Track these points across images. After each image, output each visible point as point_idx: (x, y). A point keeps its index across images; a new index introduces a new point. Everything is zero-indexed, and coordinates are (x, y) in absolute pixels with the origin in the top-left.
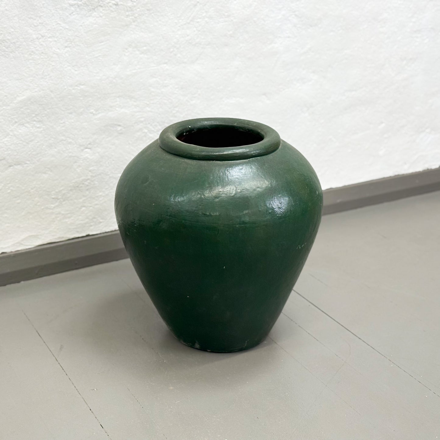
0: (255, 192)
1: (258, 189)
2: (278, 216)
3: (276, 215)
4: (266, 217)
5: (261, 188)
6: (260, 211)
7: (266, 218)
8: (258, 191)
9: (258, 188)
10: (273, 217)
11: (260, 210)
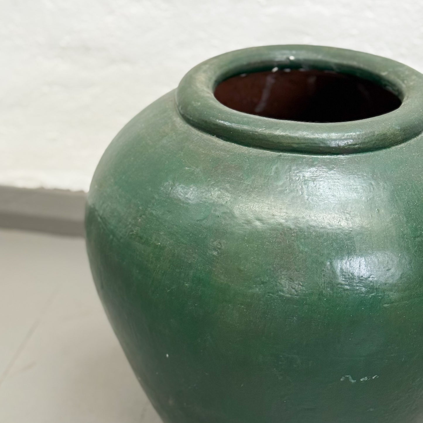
0: (246, 227)
1: (258, 223)
2: (280, 296)
3: (278, 292)
4: (250, 288)
5: (264, 224)
6: (240, 271)
7: (250, 291)
8: (256, 226)
9: (259, 220)
10: (269, 293)
11: (242, 268)
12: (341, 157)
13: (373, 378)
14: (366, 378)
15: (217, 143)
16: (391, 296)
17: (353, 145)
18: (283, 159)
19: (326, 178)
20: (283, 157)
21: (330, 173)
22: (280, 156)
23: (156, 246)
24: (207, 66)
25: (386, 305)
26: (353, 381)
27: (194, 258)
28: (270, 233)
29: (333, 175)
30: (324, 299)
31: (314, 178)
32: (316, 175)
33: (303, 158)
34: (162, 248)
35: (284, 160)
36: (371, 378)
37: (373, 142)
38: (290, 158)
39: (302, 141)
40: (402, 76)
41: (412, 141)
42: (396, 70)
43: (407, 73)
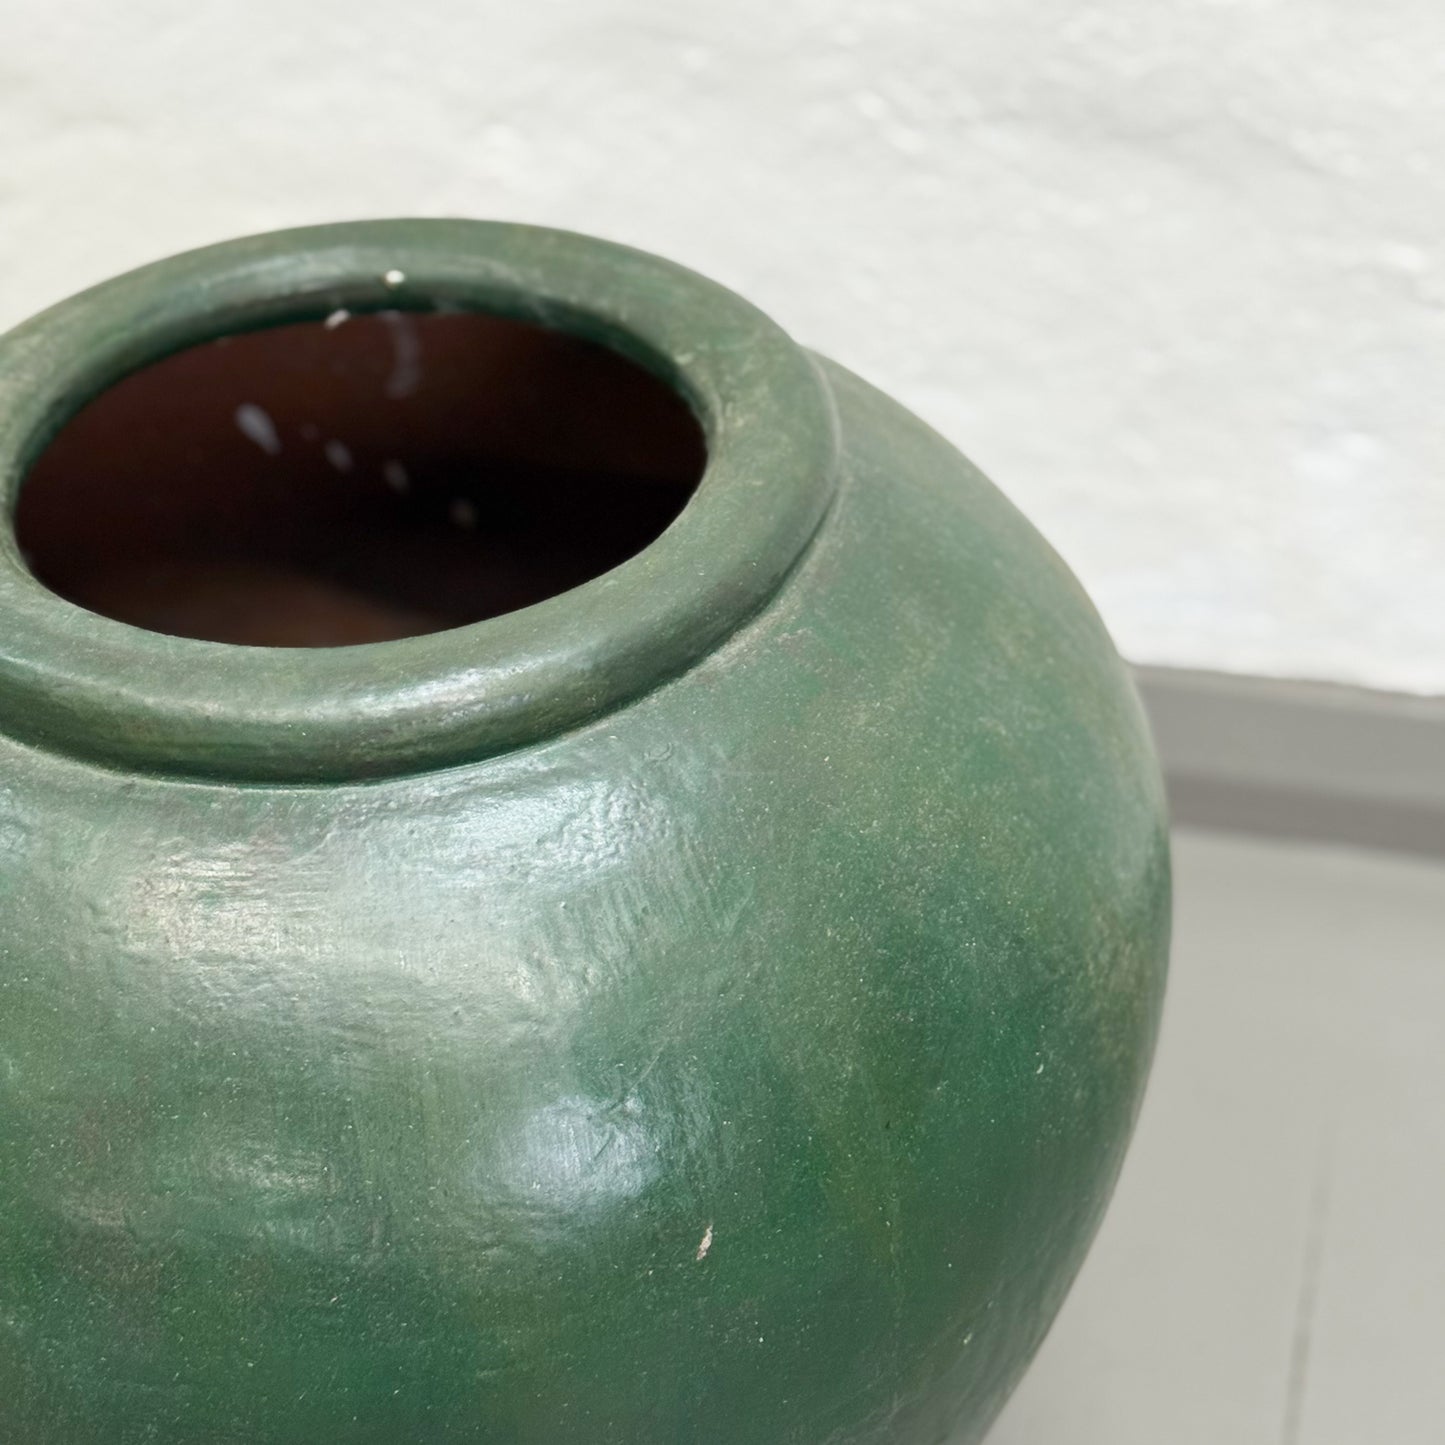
12: (351, 793)
16: (505, 1342)
17: (397, 748)
18: (136, 802)
19: (281, 887)
20: (138, 795)
21: (298, 861)
22: (130, 787)
24: (35, 340)
28: (51, 1111)
29: (310, 869)
30: (246, 1365)
31: (237, 883)
32: (244, 874)
33: (210, 798)
35: (141, 807)
37: (478, 731)
38: (162, 796)
40: (728, 379)
41: (654, 701)
42: (720, 348)
43: (747, 367)
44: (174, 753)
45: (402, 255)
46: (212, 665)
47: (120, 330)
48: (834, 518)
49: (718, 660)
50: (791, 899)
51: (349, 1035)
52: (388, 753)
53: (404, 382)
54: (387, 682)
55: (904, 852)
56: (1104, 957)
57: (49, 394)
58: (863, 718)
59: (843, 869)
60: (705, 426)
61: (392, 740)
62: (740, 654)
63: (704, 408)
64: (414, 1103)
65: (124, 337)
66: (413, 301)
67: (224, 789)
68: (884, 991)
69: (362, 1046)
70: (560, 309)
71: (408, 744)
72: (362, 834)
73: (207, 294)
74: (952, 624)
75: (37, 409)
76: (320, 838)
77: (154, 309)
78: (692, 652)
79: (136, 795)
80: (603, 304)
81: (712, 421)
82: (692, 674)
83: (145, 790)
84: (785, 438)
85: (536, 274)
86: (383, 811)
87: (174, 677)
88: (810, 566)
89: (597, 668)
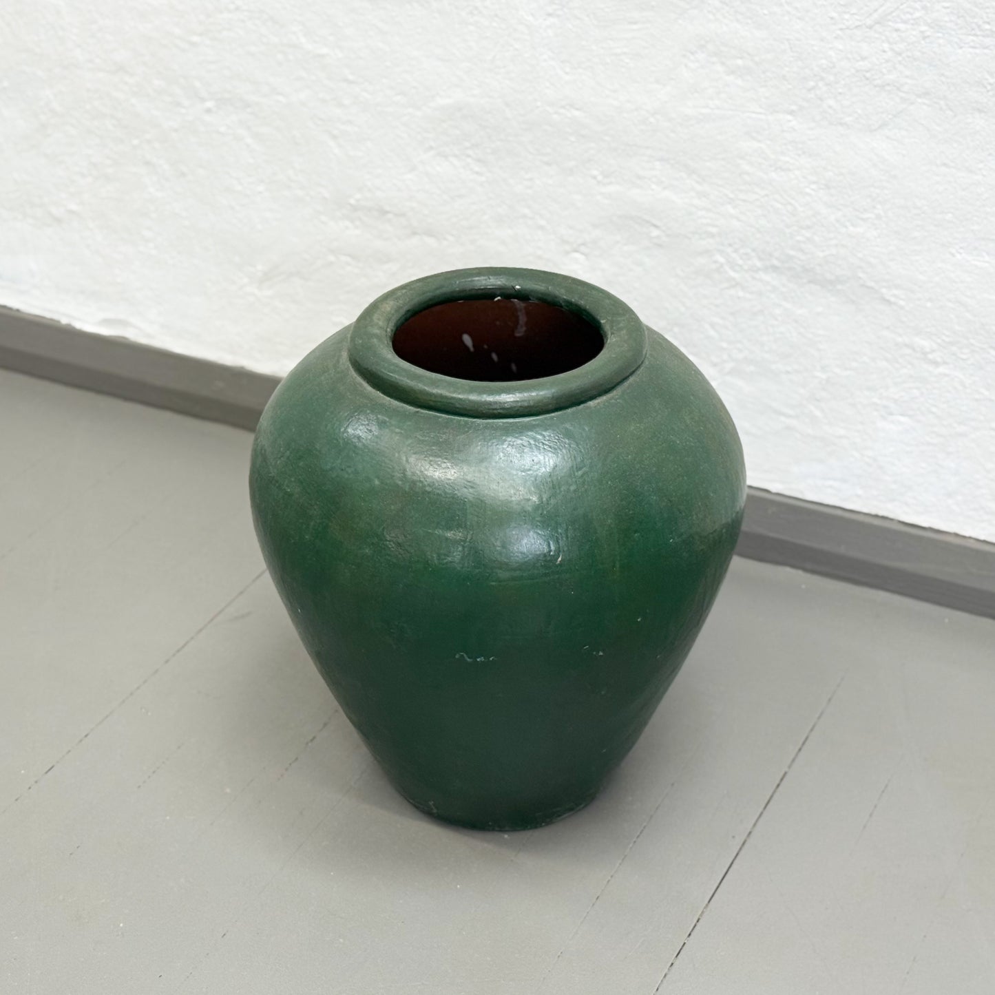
0: (366, 484)
4: (361, 548)
5: (383, 484)
6: (353, 529)
8: (374, 485)
11: (355, 526)
12: (478, 421)
13: (491, 659)
14: (483, 659)
15: (365, 389)
16: (500, 575)
21: (461, 437)
22: (418, 412)
23: (286, 493)
24: (404, 291)
25: (494, 583)
26: (469, 660)
27: (315, 510)
28: (386, 493)
34: (290, 495)
36: (488, 659)
39: (440, 400)
40: (614, 328)
41: (569, 411)
42: (614, 319)
43: (621, 325)
44: (432, 403)
45: (521, 281)
46: (446, 382)
47: (430, 293)
48: (638, 372)
49: (591, 403)
50: (599, 471)
51: (468, 484)
52: (491, 411)
53: (520, 332)
54: (491, 392)
55: (637, 466)
56: (700, 516)
57: (406, 308)
58: (632, 428)
59: (617, 466)
60: (605, 341)
61: (491, 407)
62: (599, 403)
63: (606, 336)
64: (483, 505)
65: (430, 295)
66: (523, 296)
67: (443, 415)
68: (624, 503)
69: (472, 487)
70: (569, 303)
71: (496, 409)
72: (480, 432)
73: (457, 285)
74: (670, 410)
75: (403, 311)
76: (468, 432)
77: (441, 287)
78: (583, 399)
79: (419, 414)
80: (582, 303)
81: (607, 340)
82: (582, 406)
83: (422, 413)
84: (626, 345)
85: (563, 291)
86: (486, 427)
87: (434, 383)
88: (626, 384)
89: (553, 397)
